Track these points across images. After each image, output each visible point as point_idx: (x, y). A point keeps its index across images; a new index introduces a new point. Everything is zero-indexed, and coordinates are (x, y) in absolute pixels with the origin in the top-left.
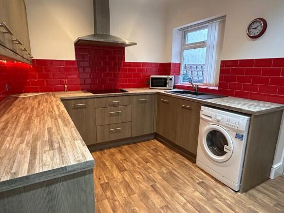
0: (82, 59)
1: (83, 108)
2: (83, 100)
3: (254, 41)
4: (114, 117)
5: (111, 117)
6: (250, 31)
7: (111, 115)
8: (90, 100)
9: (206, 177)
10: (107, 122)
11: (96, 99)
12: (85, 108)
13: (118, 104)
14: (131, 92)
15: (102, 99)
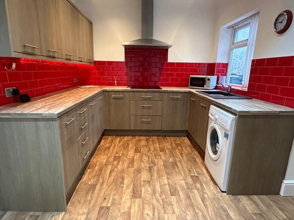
0: (129, 61)
1: (120, 99)
2: (121, 93)
3: (280, 36)
4: (146, 110)
5: (143, 110)
6: (277, 25)
7: (143, 108)
8: (126, 93)
9: (204, 174)
10: (139, 113)
11: (131, 93)
12: (122, 99)
13: (150, 99)
14: (163, 89)
15: (136, 93)
